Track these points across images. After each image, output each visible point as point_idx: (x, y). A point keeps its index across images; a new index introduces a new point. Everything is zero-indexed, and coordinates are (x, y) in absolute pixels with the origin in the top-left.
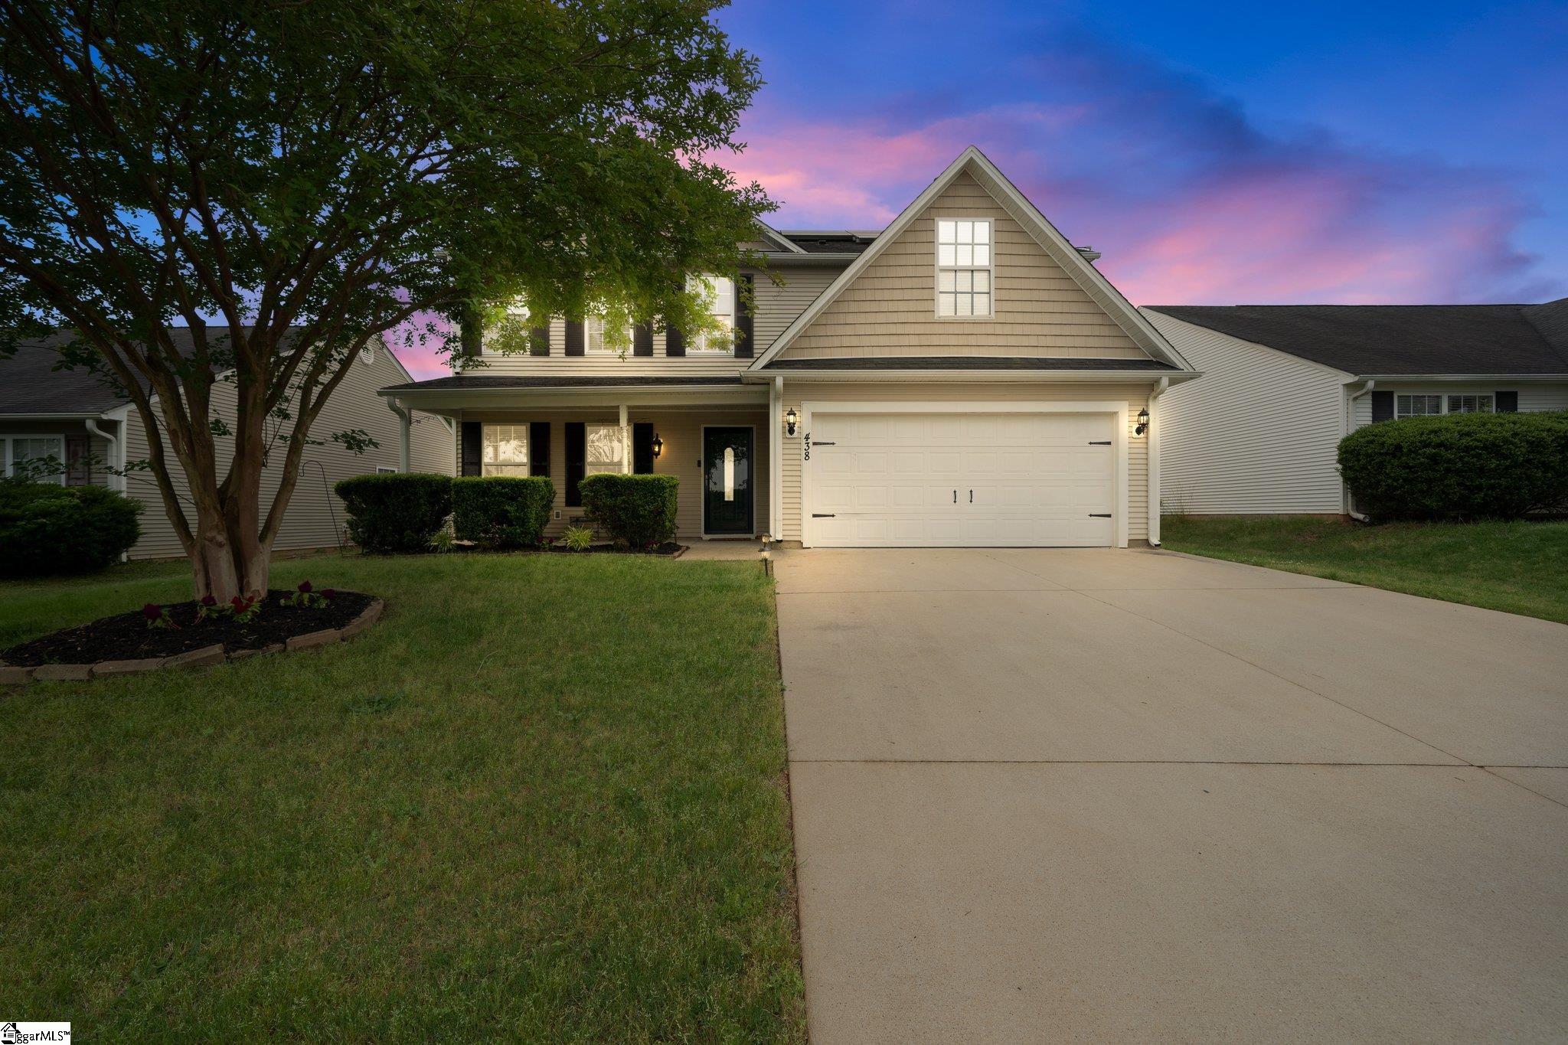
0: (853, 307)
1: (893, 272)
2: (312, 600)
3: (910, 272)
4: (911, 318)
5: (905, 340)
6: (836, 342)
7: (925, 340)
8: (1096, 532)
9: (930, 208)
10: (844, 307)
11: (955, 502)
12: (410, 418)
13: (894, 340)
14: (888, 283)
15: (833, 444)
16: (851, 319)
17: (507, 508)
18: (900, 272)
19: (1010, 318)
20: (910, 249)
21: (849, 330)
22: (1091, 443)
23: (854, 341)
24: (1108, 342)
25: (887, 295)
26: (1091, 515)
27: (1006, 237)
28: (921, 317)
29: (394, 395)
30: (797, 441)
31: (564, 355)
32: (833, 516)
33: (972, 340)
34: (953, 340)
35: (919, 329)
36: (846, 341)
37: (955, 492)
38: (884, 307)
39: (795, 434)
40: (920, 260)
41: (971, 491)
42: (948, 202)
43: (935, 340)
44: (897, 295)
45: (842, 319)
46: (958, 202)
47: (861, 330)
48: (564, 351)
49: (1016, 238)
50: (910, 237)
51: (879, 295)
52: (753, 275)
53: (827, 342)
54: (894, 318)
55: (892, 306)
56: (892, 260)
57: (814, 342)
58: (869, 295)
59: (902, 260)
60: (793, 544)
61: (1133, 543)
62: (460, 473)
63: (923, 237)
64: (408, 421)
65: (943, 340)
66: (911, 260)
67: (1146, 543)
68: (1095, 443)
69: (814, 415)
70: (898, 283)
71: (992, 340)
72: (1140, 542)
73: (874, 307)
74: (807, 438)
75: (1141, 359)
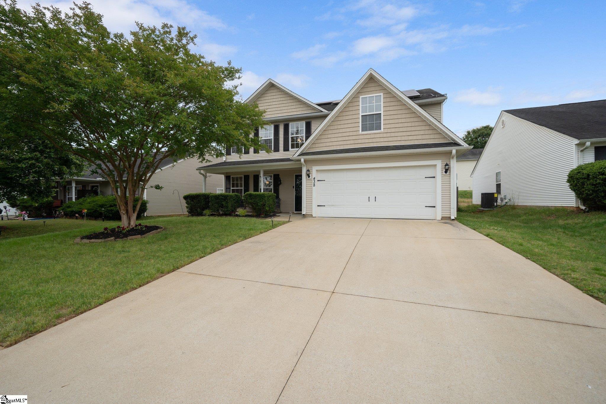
0: (330, 132)
1: (345, 118)
2: (141, 228)
3: (351, 117)
4: (351, 134)
5: (349, 142)
6: (324, 145)
7: (356, 142)
8: (428, 213)
9: (358, 93)
10: (327, 132)
11: (369, 201)
12: (206, 176)
13: (345, 143)
14: (342, 122)
15: (324, 180)
16: (330, 136)
17: (223, 203)
18: (347, 118)
19: (389, 130)
20: (351, 109)
21: (329, 140)
22: (426, 177)
23: (331, 144)
24: (432, 136)
25: (342, 126)
26: (426, 207)
27: (388, 100)
28: (355, 133)
29: (200, 170)
30: (311, 180)
31: (253, 153)
32: (324, 206)
33: (374, 140)
34: (367, 141)
35: (354, 138)
36: (328, 144)
37: (369, 197)
38: (341, 131)
39: (310, 178)
40: (354, 112)
41: (375, 197)
42: (365, 90)
43: (360, 141)
44: (346, 126)
45: (326, 136)
46: (369, 89)
47: (333, 140)
48: (253, 152)
49: (392, 99)
50: (351, 105)
51: (339, 127)
52: (311, 121)
53: (321, 145)
54: (345, 134)
55: (344, 130)
56: (344, 114)
57: (317, 145)
58: (336, 127)
59: (348, 113)
60: (310, 216)
61: (443, 218)
62: (225, 191)
63: (356, 104)
64: (205, 177)
65: (363, 141)
66: (351, 113)
67: (449, 218)
68: (427, 177)
69: (317, 170)
70: (346, 122)
71: (382, 140)
72: (448, 218)
73: (338, 131)
74: (314, 179)
75: (447, 142)
